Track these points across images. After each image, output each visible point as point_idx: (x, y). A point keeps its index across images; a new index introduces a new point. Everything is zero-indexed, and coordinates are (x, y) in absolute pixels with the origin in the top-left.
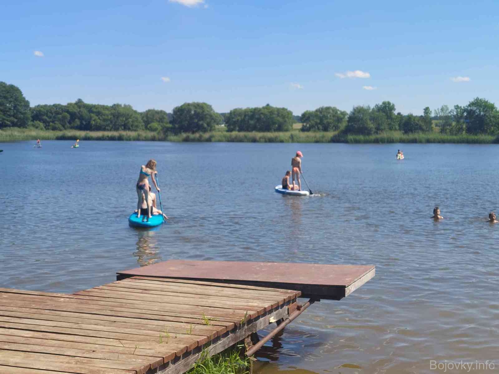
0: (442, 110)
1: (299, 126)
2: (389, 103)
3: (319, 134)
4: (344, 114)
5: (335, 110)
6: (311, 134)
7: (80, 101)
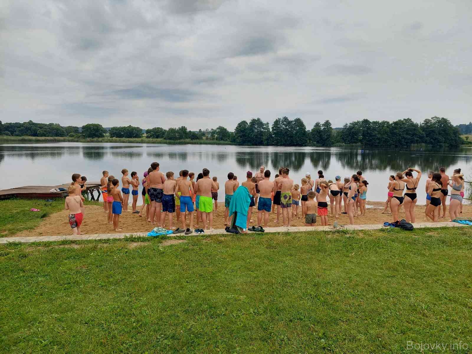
0: (206, 130)
1: (145, 135)
2: (185, 127)
3: (155, 140)
4: (165, 131)
5: (161, 129)
6: (151, 139)
7: (31, 121)
